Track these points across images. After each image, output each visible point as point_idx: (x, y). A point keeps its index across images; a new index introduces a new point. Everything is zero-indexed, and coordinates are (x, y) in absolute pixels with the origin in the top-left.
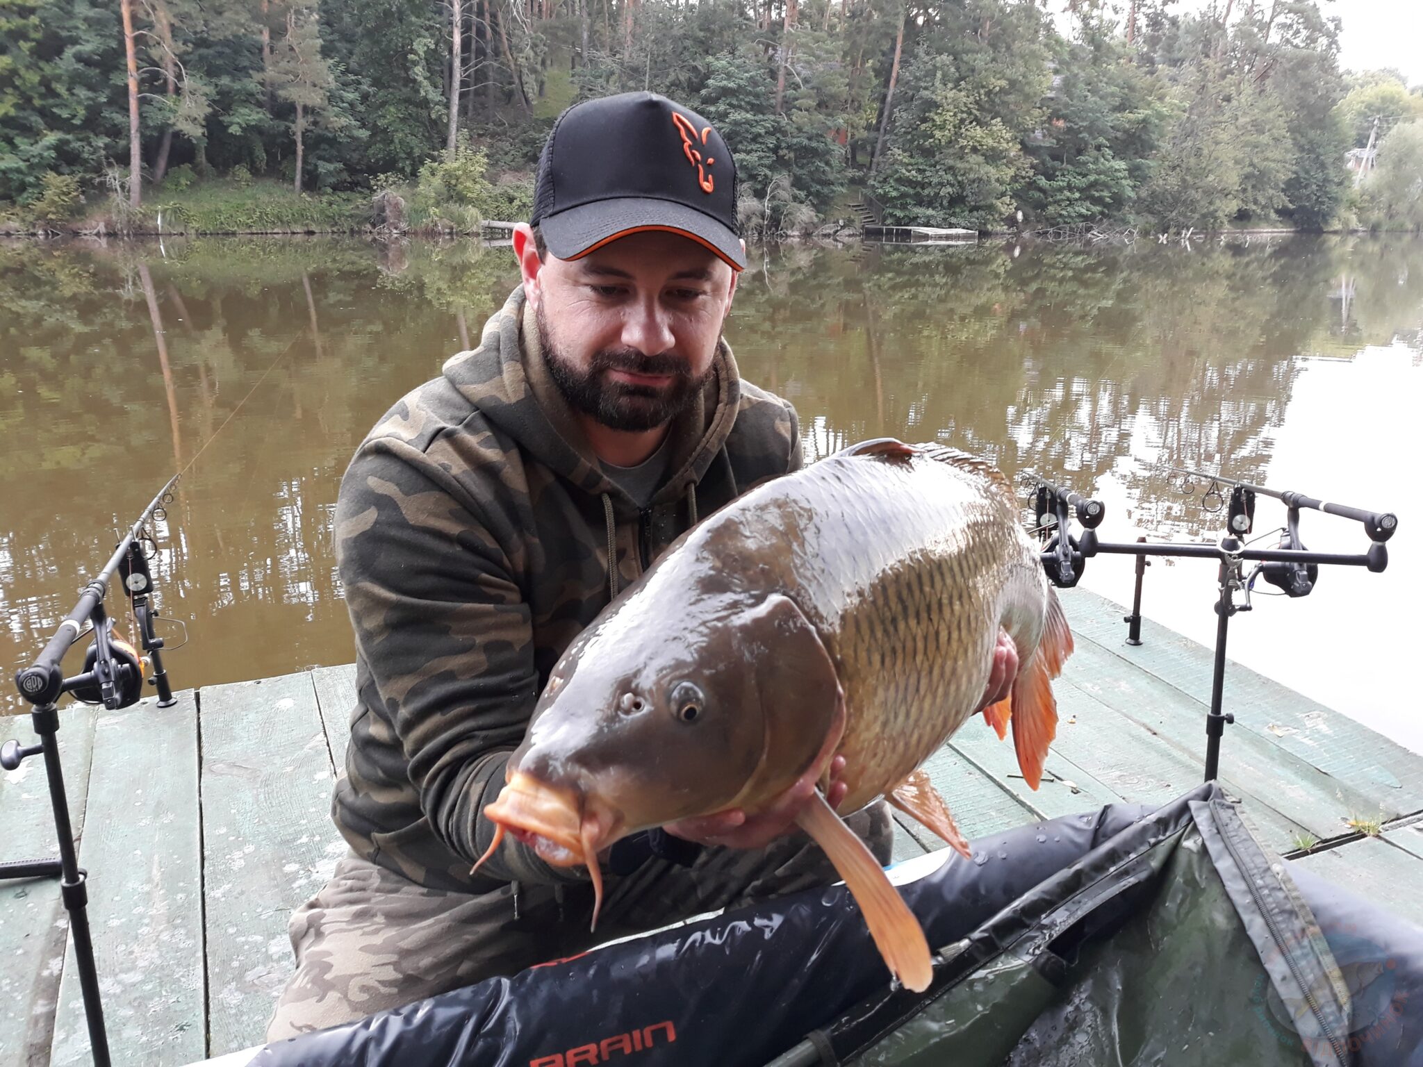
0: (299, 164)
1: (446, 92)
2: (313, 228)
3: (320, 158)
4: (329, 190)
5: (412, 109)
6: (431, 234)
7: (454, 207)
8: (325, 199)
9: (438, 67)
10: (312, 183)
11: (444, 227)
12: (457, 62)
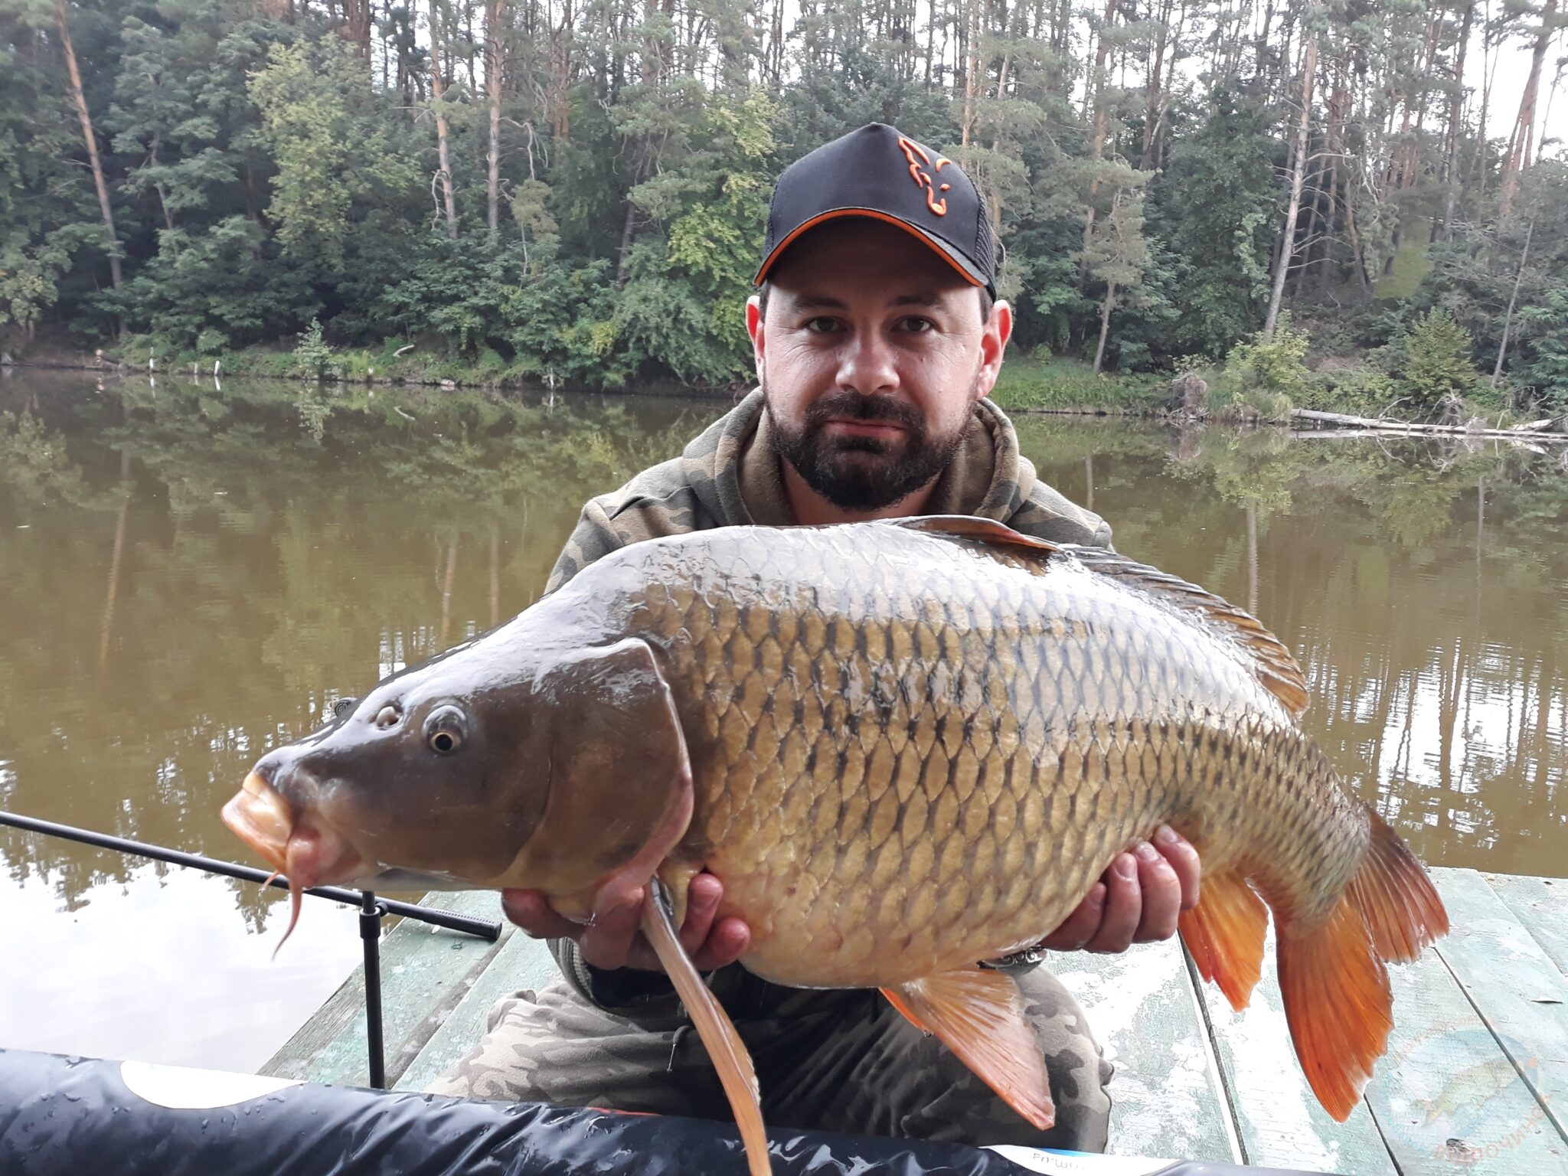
0: (1102, 344)
1: (1271, 270)
2: (1106, 409)
3: (1125, 338)
4: (1128, 371)
5: (1231, 288)
6: (1231, 421)
7: (1262, 394)
8: (1122, 380)
9: (1267, 243)
10: (1112, 363)
11: (1246, 414)
12: (1289, 238)
